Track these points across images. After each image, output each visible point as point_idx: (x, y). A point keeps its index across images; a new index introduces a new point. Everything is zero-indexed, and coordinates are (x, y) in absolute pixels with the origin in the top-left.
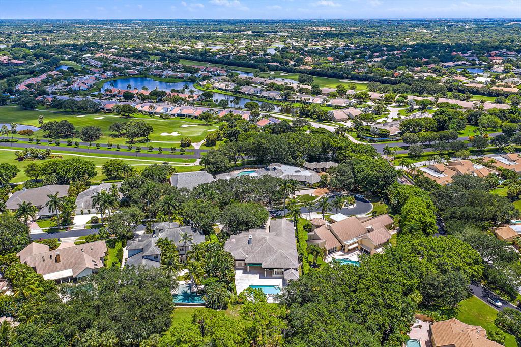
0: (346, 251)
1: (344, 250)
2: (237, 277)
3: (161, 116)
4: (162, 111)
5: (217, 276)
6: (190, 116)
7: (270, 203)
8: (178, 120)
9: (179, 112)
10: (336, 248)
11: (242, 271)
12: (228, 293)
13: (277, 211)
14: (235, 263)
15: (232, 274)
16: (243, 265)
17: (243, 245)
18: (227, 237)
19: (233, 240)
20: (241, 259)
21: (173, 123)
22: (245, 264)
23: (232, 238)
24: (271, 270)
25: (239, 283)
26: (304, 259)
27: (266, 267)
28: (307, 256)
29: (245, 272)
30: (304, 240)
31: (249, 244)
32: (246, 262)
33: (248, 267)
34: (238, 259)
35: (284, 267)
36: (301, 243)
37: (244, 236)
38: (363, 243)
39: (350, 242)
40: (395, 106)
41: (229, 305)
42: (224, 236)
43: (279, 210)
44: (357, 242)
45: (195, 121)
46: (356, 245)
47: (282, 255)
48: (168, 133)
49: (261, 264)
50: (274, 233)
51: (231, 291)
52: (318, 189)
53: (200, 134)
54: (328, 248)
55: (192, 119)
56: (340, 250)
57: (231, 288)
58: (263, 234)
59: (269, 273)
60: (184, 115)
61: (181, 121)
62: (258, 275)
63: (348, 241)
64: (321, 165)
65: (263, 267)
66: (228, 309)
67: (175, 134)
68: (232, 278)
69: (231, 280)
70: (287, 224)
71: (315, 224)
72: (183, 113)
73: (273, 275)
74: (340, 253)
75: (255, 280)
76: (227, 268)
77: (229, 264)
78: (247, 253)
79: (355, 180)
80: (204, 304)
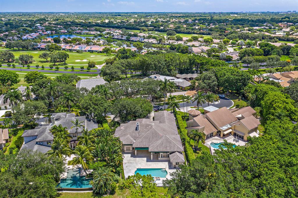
0: (222, 135)
1: (220, 135)
2: (124, 161)
3: (77, 52)
4: (78, 49)
5: (105, 161)
6: (97, 51)
7: (153, 101)
8: (89, 53)
9: (89, 49)
10: (213, 133)
11: (130, 155)
12: (116, 177)
13: (159, 106)
14: (123, 147)
15: (120, 158)
16: (131, 149)
17: (131, 131)
18: (117, 125)
19: (122, 128)
20: (129, 144)
21: (85, 55)
22: (133, 148)
23: (122, 126)
24: (157, 153)
25: (127, 166)
26: (186, 142)
27: (153, 151)
28: (189, 140)
29: (133, 155)
30: (184, 127)
31: (136, 130)
32: (134, 146)
33: (136, 151)
34: (127, 144)
35: (169, 151)
36: (182, 130)
37: (131, 125)
38: (236, 129)
39: (225, 128)
40: (230, 47)
41: (117, 190)
42: (114, 125)
43: (160, 105)
44: (231, 128)
45: (100, 54)
46: (230, 130)
47: (167, 139)
48: (81, 60)
49: (148, 148)
50: (158, 122)
51: (119, 175)
52: (189, 91)
53: (102, 60)
54: (206, 133)
55: (98, 53)
56: (216, 135)
57: (119, 172)
58: (149, 122)
59: (156, 156)
60: (93, 51)
61: (91, 54)
62: (145, 159)
63: (223, 127)
64: (189, 76)
65: (150, 150)
66: (116, 194)
67: (85, 60)
68: (120, 162)
69: (119, 164)
70: (169, 115)
71: (192, 114)
72: (92, 49)
73: (159, 158)
74: (216, 137)
75: (142, 163)
76: (115, 152)
77: (117, 148)
78: (135, 138)
79: (218, 82)
80: (91, 189)
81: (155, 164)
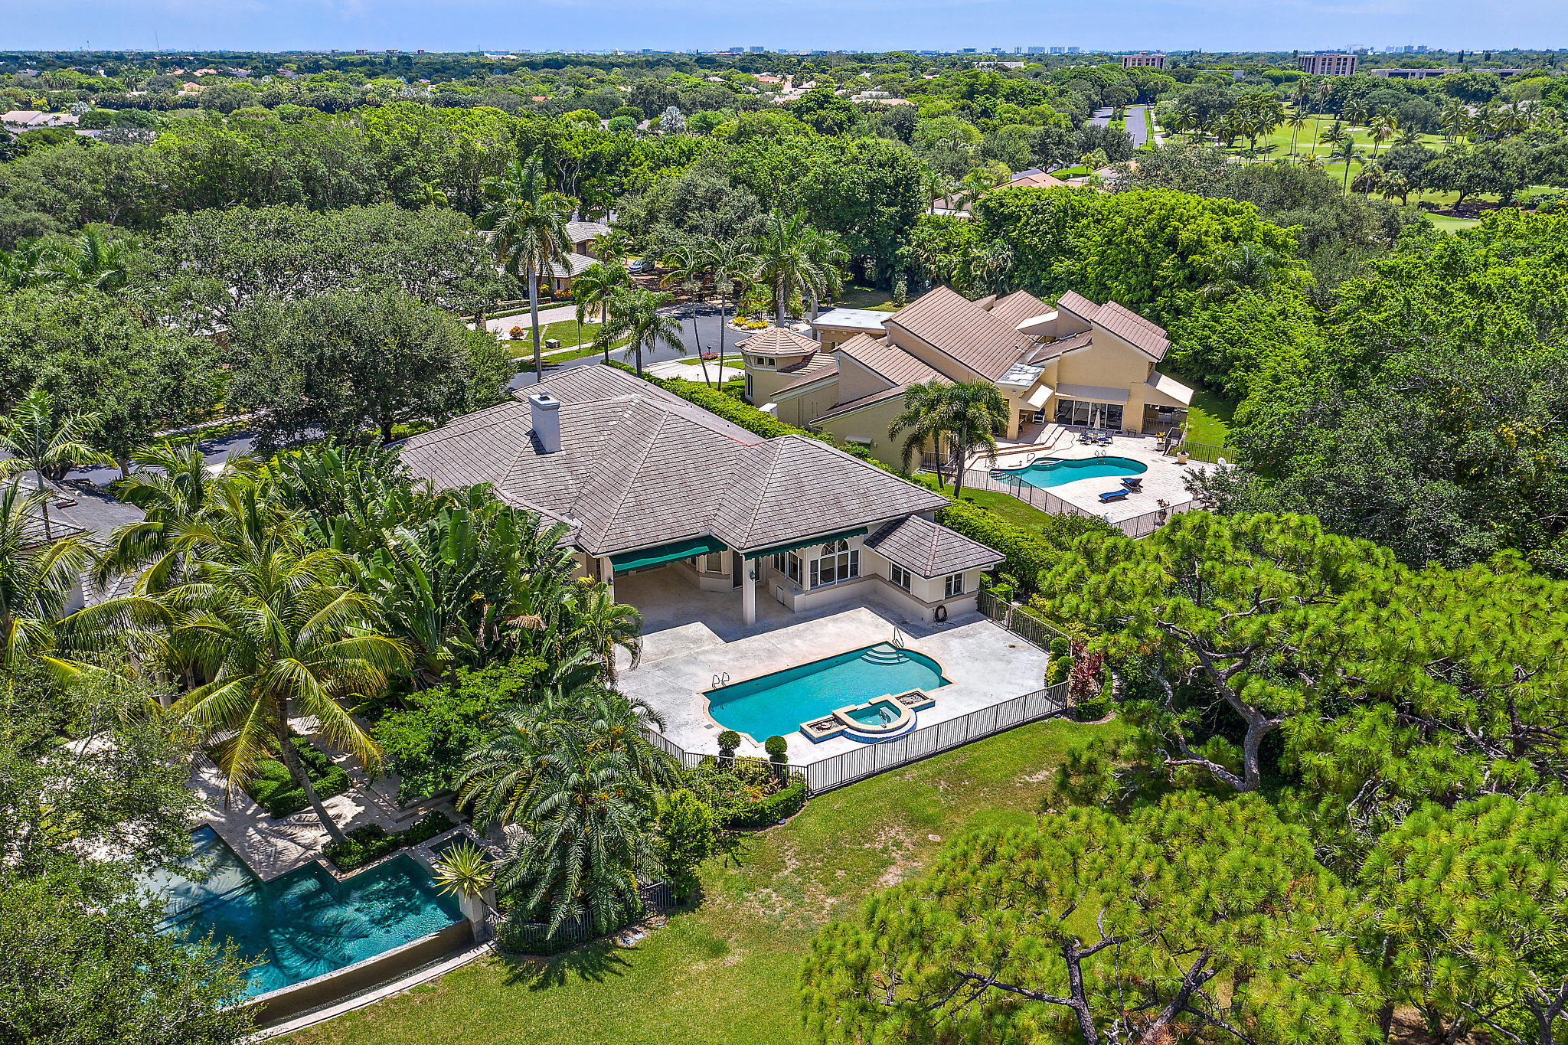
0: (1015, 426)
31: (540, 449)
38: (1065, 378)
39: (1020, 378)
44: (1042, 379)
49: (712, 537)
62: (700, 628)
63: (1013, 377)
81: (797, 635)
